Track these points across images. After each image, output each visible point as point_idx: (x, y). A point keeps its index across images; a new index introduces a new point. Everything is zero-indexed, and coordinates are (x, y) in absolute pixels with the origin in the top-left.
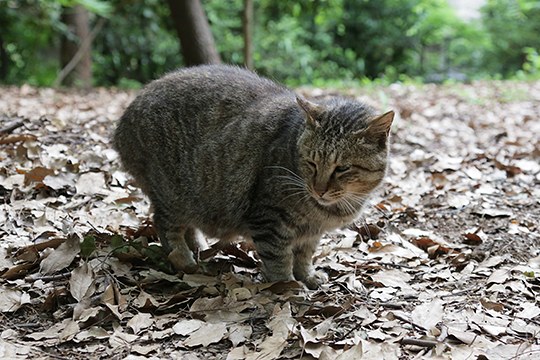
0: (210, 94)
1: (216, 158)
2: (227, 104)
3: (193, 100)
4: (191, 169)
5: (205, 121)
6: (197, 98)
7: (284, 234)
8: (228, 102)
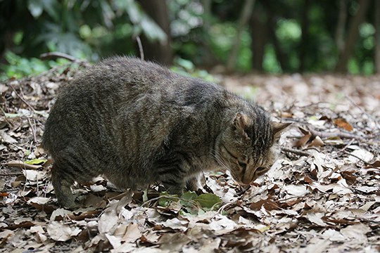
0: (116, 80)
1: (132, 124)
2: (133, 85)
3: (103, 87)
4: (111, 135)
5: (117, 99)
6: (106, 85)
7: (184, 168)
8: (132, 84)
